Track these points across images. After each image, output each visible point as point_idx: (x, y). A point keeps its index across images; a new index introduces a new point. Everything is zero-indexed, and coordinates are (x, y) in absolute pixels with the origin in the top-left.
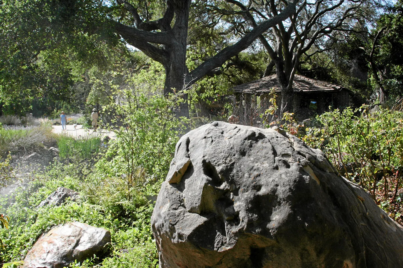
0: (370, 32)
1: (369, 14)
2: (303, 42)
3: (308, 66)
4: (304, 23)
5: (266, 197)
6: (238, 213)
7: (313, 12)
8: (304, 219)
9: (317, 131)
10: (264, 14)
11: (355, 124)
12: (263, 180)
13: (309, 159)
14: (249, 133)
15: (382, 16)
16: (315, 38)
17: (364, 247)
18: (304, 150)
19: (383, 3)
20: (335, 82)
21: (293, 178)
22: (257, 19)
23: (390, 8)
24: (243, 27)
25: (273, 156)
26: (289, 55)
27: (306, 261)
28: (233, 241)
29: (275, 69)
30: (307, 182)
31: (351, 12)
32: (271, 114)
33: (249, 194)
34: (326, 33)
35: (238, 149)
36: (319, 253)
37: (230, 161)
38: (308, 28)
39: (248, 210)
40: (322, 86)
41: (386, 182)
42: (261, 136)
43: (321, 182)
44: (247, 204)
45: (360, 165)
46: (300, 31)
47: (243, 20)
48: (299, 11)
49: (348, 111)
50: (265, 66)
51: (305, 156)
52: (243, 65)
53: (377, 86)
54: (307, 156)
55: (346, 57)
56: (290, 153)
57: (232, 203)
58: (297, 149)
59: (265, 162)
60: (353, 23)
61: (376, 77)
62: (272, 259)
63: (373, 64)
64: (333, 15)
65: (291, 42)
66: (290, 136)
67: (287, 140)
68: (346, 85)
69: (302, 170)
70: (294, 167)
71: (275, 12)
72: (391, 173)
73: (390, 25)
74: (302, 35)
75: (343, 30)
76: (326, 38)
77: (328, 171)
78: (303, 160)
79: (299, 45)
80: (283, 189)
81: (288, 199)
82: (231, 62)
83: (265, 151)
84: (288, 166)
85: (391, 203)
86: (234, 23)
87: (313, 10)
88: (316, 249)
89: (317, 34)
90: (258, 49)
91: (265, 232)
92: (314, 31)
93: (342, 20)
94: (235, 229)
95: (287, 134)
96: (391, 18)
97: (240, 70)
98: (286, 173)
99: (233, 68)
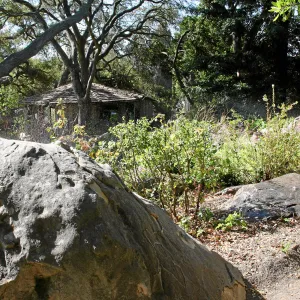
0: (173, 35)
1: (171, 16)
2: (100, 47)
3: (107, 73)
4: (102, 25)
5: (49, 219)
6: (19, 239)
7: (111, 13)
8: (92, 242)
9: (111, 144)
10: (57, 15)
11: (151, 135)
12: (45, 202)
13: (96, 175)
14: (28, 149)
15: (185, 18)
16: (113, 42)
17: (159, 268)
18: (90, 165)
19: (185, 5)
20: (137, 91)
21: (78, 198)
22: (49, 22)
23: (192, 10)
24: (33, 30)
25: (55, 174)
26: (86, 61)
27: (96, 287)
28: (15, 272)
29: (71, 77)
30: (94, 201)
31: (152, 14)
32: (60, 127)
33: (30, 218)
34: (126, 37)
35: (17, 168)
36: (110, 277)
37: (8, 181)
38: (105, 32)
39: (30, 236)
40: (122, 95)
41: (187, 197)
42: (42, 152)
43: (109, 200)
44: (28, 229)
45: (159, 180)
46: (97, 35)
47: (33, 23)
48: (95, 12)
49: (144, 122)
50: (59, 74)
51: (90, 172)
52: (34, 73)
53: (182, 94)
54: (94, 172)
55: (149, 63)
56: (74, 169)
57: (11, 229)
58: (82, 165)
59: (47, 181)
60: (155, 27)
61: (181, 84)
62: (59, 289)
63: (177, 70)
64: (133, 17)
65: (87, 48)
66: (75, 150)
67: (72, 155)
68: (149, 94)
69: (88, 188)
70: (79, 185)
71: (69, 14)
72: (192, 187)
73: (193, 28)
74: (99, 39)
75: (144, 34)
76: (126, 43)
77: (117, 188)
78: (89, 177)
79: (97, 50)
80: (68, 210)
81: (73, 221)
82: (20, 70)
83: (46, 169)
84: (73, 184)
85: (193, 219)
86: (23, 26)
87: (111, 12)
88: (106, 274)
89: (115, 38)
90: (51, 56)
91: (50, 259)
92: (112, 35)
93: (143, 23)
94: (16, 258)
95: (71, 148)
96: (194, 21)
97: (32, 79)
98: (70, 192)
99: (23, 77)
